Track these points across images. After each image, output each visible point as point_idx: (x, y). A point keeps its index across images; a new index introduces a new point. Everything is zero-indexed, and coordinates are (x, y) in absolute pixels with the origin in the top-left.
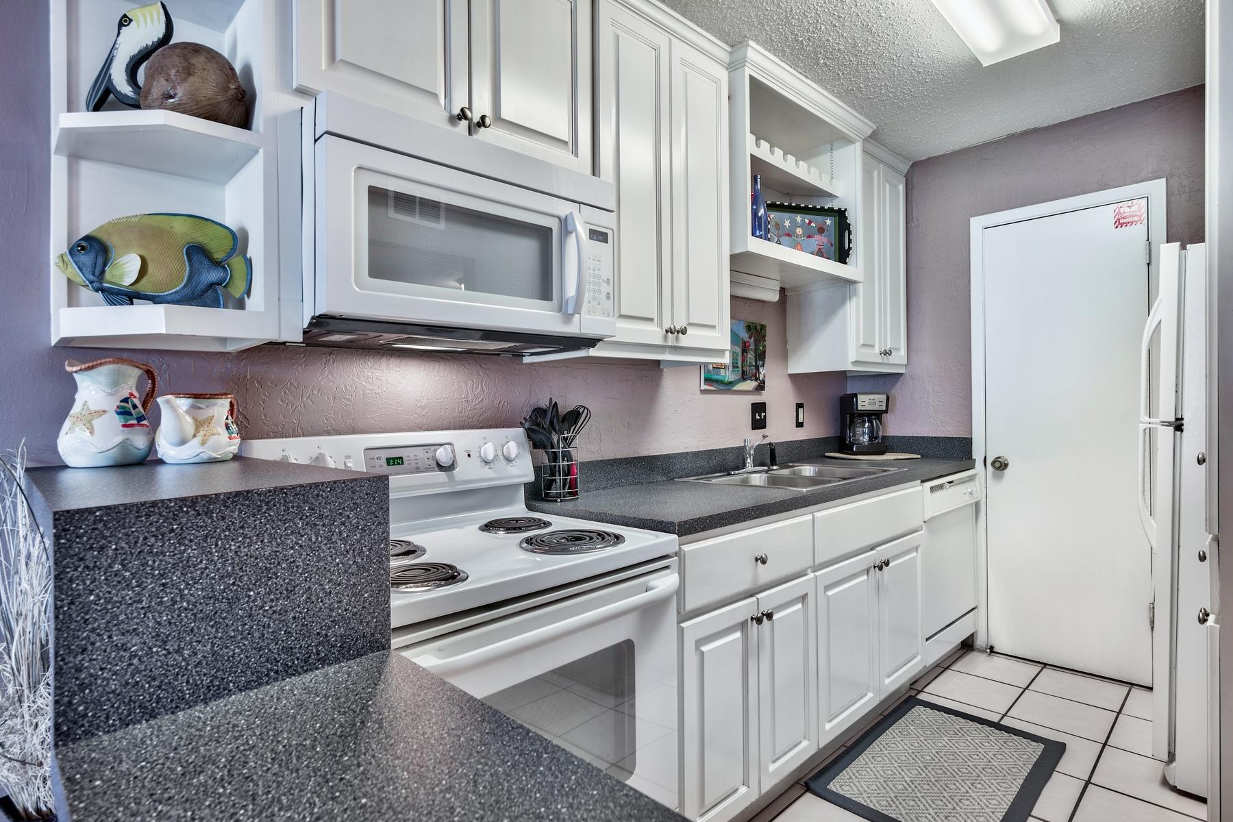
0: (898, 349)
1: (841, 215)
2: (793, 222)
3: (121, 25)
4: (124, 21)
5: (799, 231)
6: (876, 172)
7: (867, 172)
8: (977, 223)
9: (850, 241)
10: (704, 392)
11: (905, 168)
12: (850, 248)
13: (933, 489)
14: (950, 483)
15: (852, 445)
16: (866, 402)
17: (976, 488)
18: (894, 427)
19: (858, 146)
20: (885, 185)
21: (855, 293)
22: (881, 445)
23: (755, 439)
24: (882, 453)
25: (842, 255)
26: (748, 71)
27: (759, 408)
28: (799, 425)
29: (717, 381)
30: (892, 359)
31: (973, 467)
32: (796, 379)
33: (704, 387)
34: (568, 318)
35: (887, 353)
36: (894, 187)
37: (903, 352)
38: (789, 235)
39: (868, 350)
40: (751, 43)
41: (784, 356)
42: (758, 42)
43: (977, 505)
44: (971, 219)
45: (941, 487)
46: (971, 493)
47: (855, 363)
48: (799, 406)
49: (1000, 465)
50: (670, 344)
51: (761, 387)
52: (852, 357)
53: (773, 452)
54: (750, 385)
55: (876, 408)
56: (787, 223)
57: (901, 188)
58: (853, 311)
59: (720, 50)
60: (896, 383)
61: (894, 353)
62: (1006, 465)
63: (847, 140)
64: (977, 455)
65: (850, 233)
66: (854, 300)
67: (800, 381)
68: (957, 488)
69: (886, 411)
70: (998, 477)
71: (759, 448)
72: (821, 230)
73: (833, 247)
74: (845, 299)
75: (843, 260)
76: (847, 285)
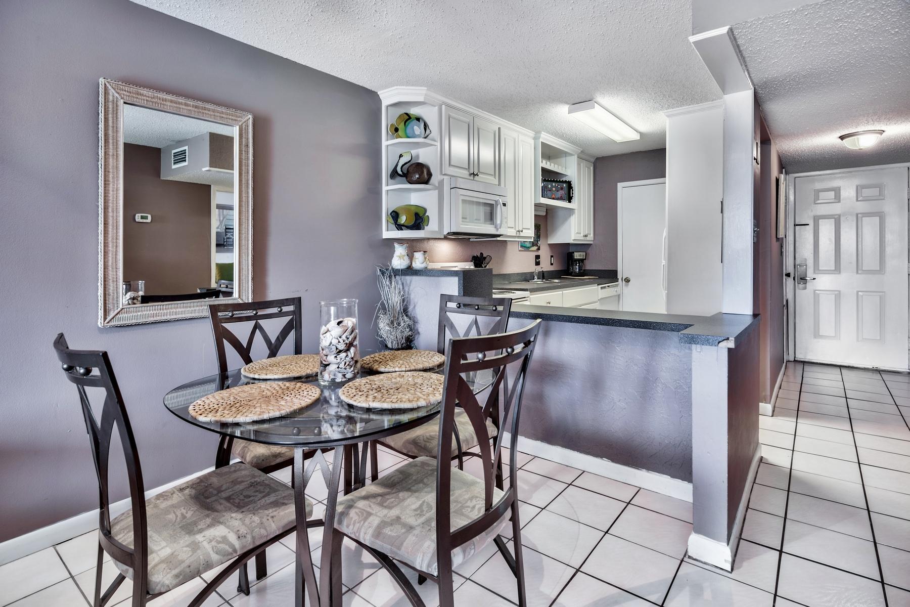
0: (590, 234)
1: (569, 184)
2: (552, 186)
3: (400, 157)
4: (401, 156)
5: (554, 189)
6: (582, 164)
7: (579, 164)
8: (620, 185)
9: (573, 194)
10: (520, 251)
11: (593, 160)
12: (572, 196)
13: (602, 288)
14: (608, 286)
15: (572, 272)
16: (577, 256)
17: (618, 289)
18: (589, 266)
19: (576, 156)
20: (585, 169)
21: (574, 213)
22: (583, 273)
23: (539, 269)
24: (584, 276)
25: (570, 199)
26: (541, 140)
27: (538, 257)
28: (552, 264)
29: (524, 247)
30: (588, 238)
31: (618, 281)
32: (551, 246)
33: (520, 249)
34: (497, 230)
35: (586, 236)
36: (589, 168)
37: (592, 235)
38: (550, 191)
39: (578, 235)
40: (542, 132)
41: (547, 237)
42: (544, 132)
43: (619, 295)
44: (618, 184)
45: (605, 287)
46: (616, 291)
47: (574, 240)
48: (552, 256)
49: (627, 280)
50: (518, 235)
51: (539, 249)
52: (573, 238)
53: (543, 274)
54: (535, 248)
55: (582, 258)
56: (549, 186)
57: (592, 168)
58: (573, 220)
59: (532, 134)
60: (589, 248)
61: (588, 236)
62: (629, 281)
63: (571, 155)
64: (619, 277)
65: (573, 190)
66: (574, 216)
67: (552, 246)
68: (611, 289)
69: (585, 259)
70: (627, 286)
71: (539, 272)
72: (562, 189)
73: (566, 196)
74: (570, 216)
75: (570, 202)
76: (571, 211)
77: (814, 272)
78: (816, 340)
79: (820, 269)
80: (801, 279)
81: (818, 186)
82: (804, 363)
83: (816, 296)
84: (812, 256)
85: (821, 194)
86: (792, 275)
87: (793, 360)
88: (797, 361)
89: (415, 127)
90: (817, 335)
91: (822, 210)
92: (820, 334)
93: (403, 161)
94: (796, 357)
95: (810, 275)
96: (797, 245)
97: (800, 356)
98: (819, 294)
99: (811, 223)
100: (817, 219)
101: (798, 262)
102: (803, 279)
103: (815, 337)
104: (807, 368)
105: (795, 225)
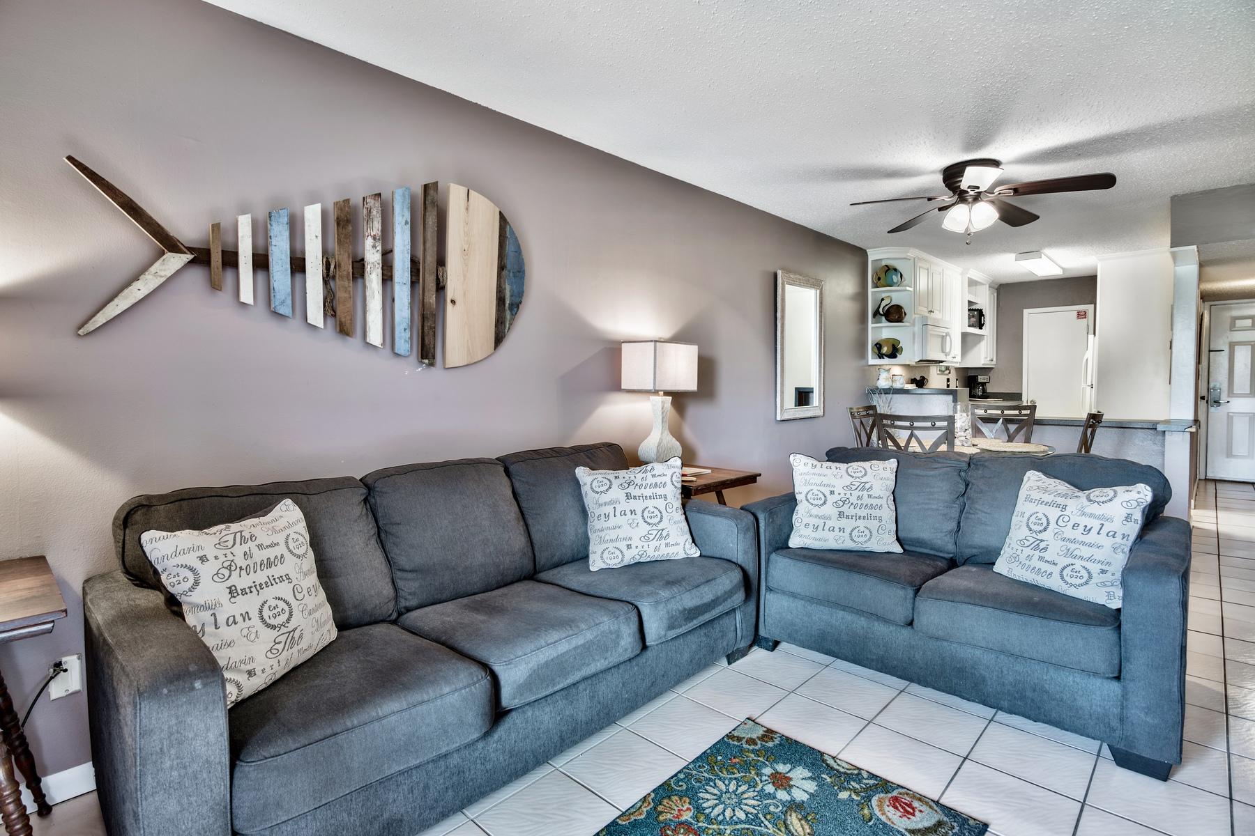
0: (993, 359)
1: (981, 311)
3: (882, 301)
4: (883, 299)
6: (990, 292)
7: (988, 293)
8: (1025, 313)
9: (984, 321)
11: (996, 287)
12: (984, 323)
16: (981, 379)
18: (990, 389)
19: (988, 286)
20: (992, 296)
25: (981, 326)
26: (967, 276)
30: (991, 363)
32: (958, 369)
35: (990, 360)
44: (1024, 310)
47: (983, 364)
48: (957, 380)
54: (947, 372)
55: (984, 381)
58: (983, 346)
63: (983, 284)
65: (984, 318)
66: (982, 341)
69: (987, 382)
72: (973, 317)
73: (977, 324)
74: (980, 342)
75: (981, 328)
76: (981, 336)
77: (1229, 396)
78: (1228, 460)
79: (1235, 392)
80: (1215, 402)
81: (1235, 313)
82: (1215, 481)
83: (1230, 418)
84: (1227, 380)
85: (1237, 321)
86: (1206, 399)
87: (1204, 478)
88: (1208, 479)
89: (894, 277)
90: (1229, 454)
91: (1238, 336)
92: (1233, 454)
93: (884, 303)
94: (1208, 475)
95: (1224, 398)
96: (1210, 370)
97: (1210, 475)
98: (1232, 417)
99: (1226, 348)
100: (1232, 346)
101: (1212, 385)
102: (1217, 402)
103: (1227, 457)
104: (1219, 486)
105: (1210, 351)
